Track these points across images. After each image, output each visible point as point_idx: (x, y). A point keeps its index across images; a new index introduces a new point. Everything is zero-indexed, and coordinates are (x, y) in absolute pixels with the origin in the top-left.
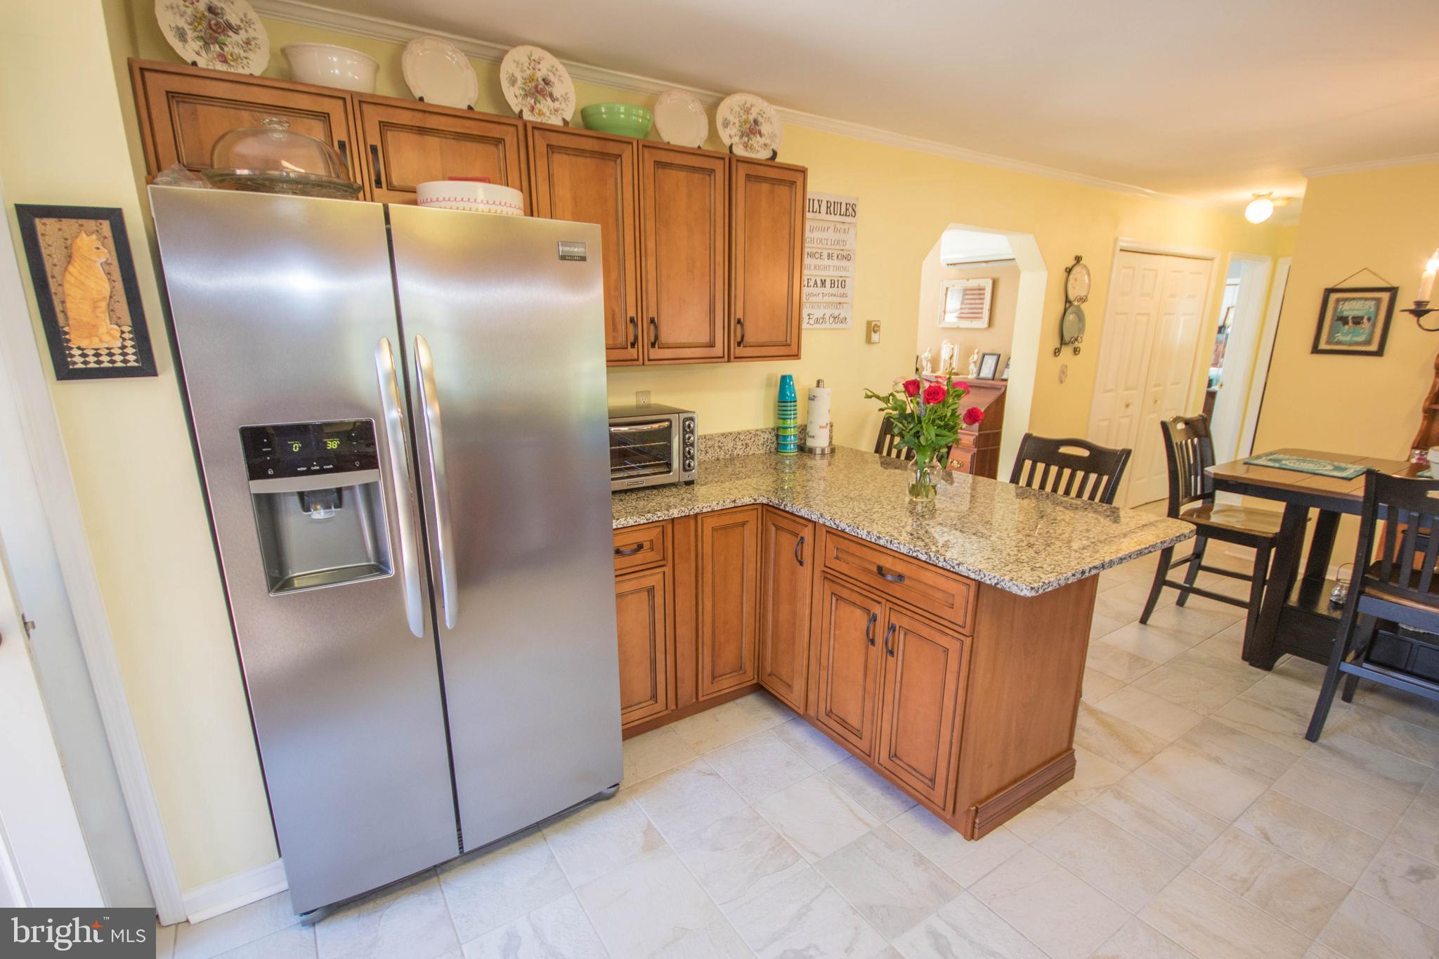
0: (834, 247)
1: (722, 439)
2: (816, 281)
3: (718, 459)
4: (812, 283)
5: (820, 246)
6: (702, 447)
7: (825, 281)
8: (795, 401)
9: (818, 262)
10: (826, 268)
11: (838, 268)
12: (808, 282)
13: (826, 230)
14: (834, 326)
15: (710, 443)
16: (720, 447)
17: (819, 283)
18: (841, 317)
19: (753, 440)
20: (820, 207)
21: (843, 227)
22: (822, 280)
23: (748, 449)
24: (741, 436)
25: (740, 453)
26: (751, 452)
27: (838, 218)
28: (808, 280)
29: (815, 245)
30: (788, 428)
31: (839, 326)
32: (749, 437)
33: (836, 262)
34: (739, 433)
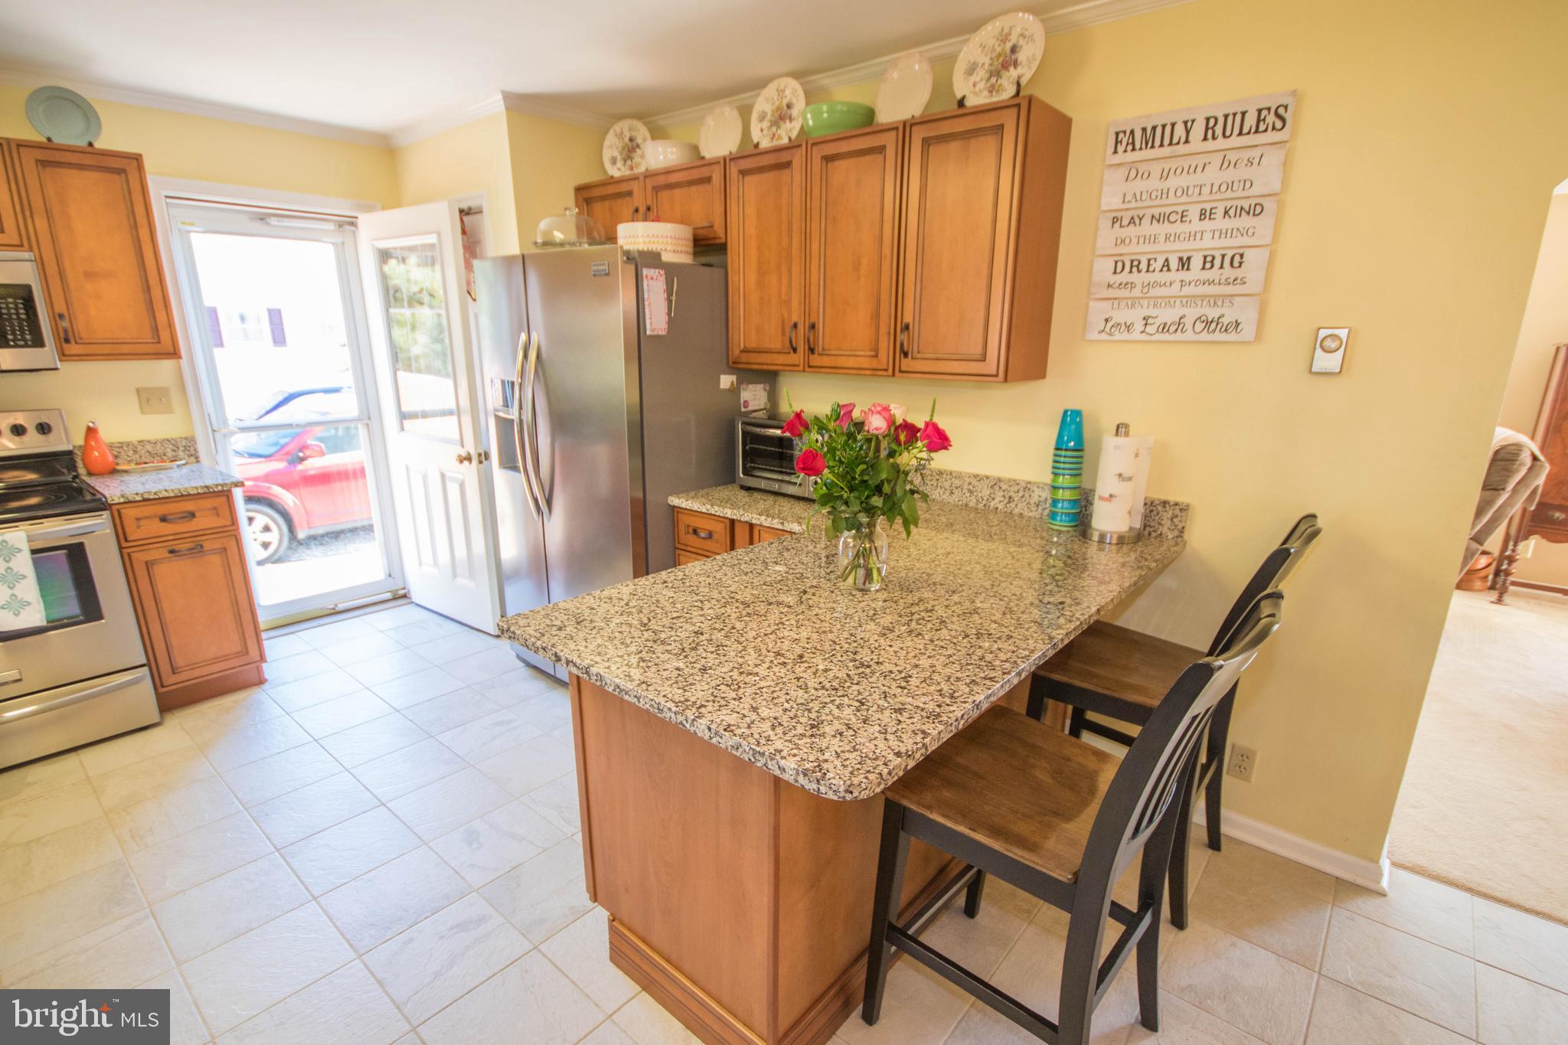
0: (1218, 196)
1: (974, 482)
2: (1167, 260)
3: (966, 505)
4: (1158, 265)
5: (1184, 199)
6: (947, 485)
7: (1189, 259)
8: (1082, 450)
9: (1178, 228)
10: (1192, 236)
11: (1225, 234)
12: (1149, 265)
13: (1199, 169)
14: (1204, 336)
15: (957, 482)
16: (970, 491)
17: (1174, 264)
18: (1225, 321)
19: (1021, 494)
20: (1188, 132)
21: (1246, 155)
22: (1181, 259)
23: (1012, 505)
24: (1002, 484)
25: (1000, 506)
26: (1016, 511)
27: (1235, 141)
28: (1149, 260)
29: (1172, 199)
30: (1059, 488)
31: (1218, 336)
32: (1016, 488)
33: (1220, 223)
34: (1000, 480)
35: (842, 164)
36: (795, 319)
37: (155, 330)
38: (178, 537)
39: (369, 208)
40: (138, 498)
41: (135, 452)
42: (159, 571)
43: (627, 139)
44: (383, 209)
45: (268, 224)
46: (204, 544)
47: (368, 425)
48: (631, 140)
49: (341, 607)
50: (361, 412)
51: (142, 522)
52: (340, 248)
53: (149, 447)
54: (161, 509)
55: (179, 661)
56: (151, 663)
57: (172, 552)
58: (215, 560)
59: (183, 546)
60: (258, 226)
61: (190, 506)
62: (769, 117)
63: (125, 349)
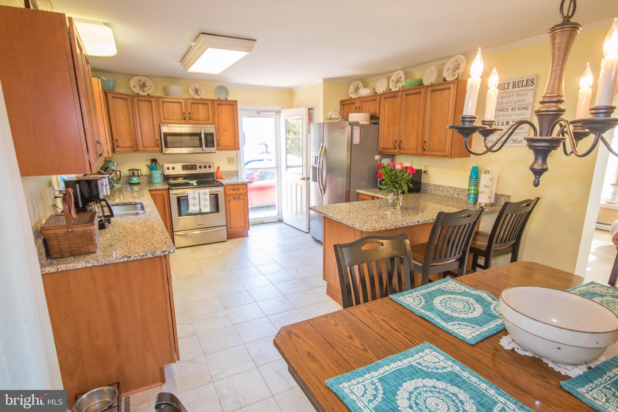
0: (516, 104)
1: (449, 189)
2: (503, 122)
3: (446, 196)
4: (500, 124)
5: (507, 105)
6: (441, 189)
7: (509, 122)
8: (478, 178)
9: (506, 113)
10: (509, 115)
11: (518, 115)
12: (498, 124)
13: (511, 96)
14: (513, 144)
15: (444, 189)
16: (448, 192)
17: (505, 123)
18: (518, 140)
19: (462, 192)
20: (508, 86)
21: (523, 93)
22: (506, 122)
23: (460, 196)
24: (456, 189)
25: (456, 196)
26: (461, 198)
27: (521, 89)
28: (498, 122)
29: (504, 105)
30: (470, 190)
31: (517, 145)
32: (460, 191)
33: (517, 112)
34: (456, 188)
35: (410, 97)
36: (396, 139)
37: (235, 143)
38: (236, 194)
39: (284, 108)
40: (229, 184)
41: (226, 174)
42: (231, 202)
43: (356, 86)
44: (288, 109)
45: (260, 114)
46: (241, 197)
47: (277, 169)
48: (357, 86)
49: (265, 222)
50: (276, 165)
51: (230, 190)
52: (276, 119)
53: (229, 173)
54: (233, 187)
55: (232, 227)
56: (227, 225)
57: (234, 198)
58: (242, 201)
59: (236, 197)
60: (257, 115)
61: (239, 187)
62: (395, 81)
63: (229, 148)
